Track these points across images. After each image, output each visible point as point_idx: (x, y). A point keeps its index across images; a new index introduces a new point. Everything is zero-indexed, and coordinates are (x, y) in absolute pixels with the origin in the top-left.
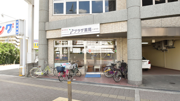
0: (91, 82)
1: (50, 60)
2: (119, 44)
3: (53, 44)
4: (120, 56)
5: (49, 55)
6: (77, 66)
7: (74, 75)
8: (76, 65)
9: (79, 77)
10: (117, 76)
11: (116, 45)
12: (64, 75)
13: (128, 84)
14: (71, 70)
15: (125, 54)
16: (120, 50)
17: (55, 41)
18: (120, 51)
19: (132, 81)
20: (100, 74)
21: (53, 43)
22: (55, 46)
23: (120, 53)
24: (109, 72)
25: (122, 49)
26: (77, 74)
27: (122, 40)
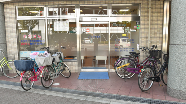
0: (90, 90)
1: (10, 45)
2: (146, 14)
3: (14, 14)
4: (147, 38)
5: (8, 37)
6: (63, 56)
7: (55, 76)
8: (59, 56)
9: (67, 79)
10: (145, 79)
11: (139, 15)
12: (35, 78)
13: (170, 95)
14: (48, 66)
15: (156, 34)
16: (148, 25)
17: (17, 7)
18: (147, 28)
19: (178, 91)
20: (108, 72)
21: (13, 11)
22: (18, 17)
23: (147, 30)
24: (126, 70)
25: (151, 23)
26: (64, 72)
27: (152, 5)
